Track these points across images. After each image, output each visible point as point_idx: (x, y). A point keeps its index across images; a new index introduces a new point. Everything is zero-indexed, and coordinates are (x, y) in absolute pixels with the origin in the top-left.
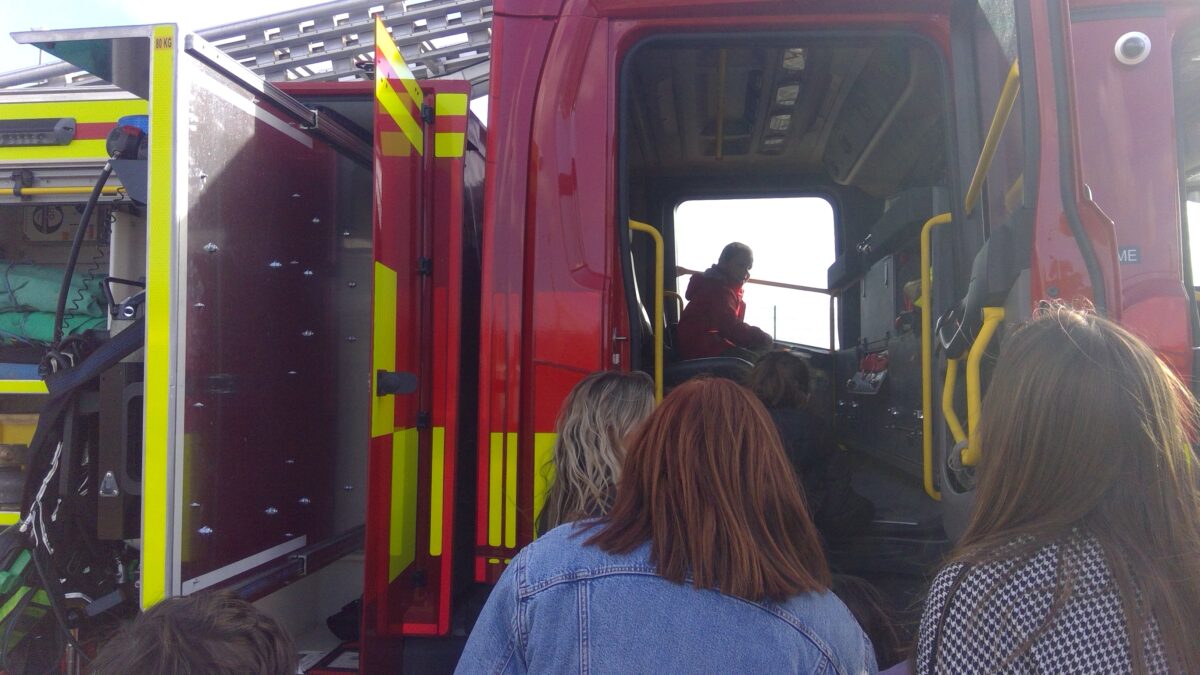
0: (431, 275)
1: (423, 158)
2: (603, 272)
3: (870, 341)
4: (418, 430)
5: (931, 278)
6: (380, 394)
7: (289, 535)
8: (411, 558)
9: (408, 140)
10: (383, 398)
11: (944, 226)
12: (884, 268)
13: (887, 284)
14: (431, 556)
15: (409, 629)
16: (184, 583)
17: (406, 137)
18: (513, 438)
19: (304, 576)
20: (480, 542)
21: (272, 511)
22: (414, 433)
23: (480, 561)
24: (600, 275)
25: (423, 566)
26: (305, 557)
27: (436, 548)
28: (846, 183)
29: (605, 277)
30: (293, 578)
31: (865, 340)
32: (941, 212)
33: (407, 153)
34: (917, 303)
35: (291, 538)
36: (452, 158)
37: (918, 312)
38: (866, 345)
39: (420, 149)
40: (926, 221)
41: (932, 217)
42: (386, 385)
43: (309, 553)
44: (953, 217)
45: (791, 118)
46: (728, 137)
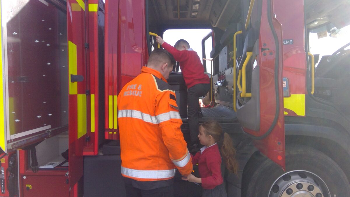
0: (88, 48)
1: (85, 11)
3: (221, 71)
4: (86, 95)
5: (237, 50)
6: (72, 81)
7: (45, 124)
8: (85, 133)
9: (80, 6)
10: (73, 83)
11: (240, 35)
12: (225, 50)
13: (225, 54)
14: (92, 132)
15: (85, 153)
16: (11, 136)
17: (79, 5)
18: (115, 97)
19: (51, 137)
20: (106, 128)
21: (39, 117)
22: (85, 96)
23: (107, 133)
25: (89, 136)
26: (51, 131)
27: (93, 130)
28: (215, 26)
29: (142, 49)
30: (48, 137)
31: (220, 71)
32: (239, 31)
33: (80, 10)
34: (233, 58)
35: (45, 125)
36: (94, 12)
37: (233, 60)
38: (220, 73)
39: (84, 9)
40: (235, 33)
41: (237, 32)
42: (74, 78)
43: (53, 130)
44: (243, 32)
45: (199, 6)
46: (181, 12)
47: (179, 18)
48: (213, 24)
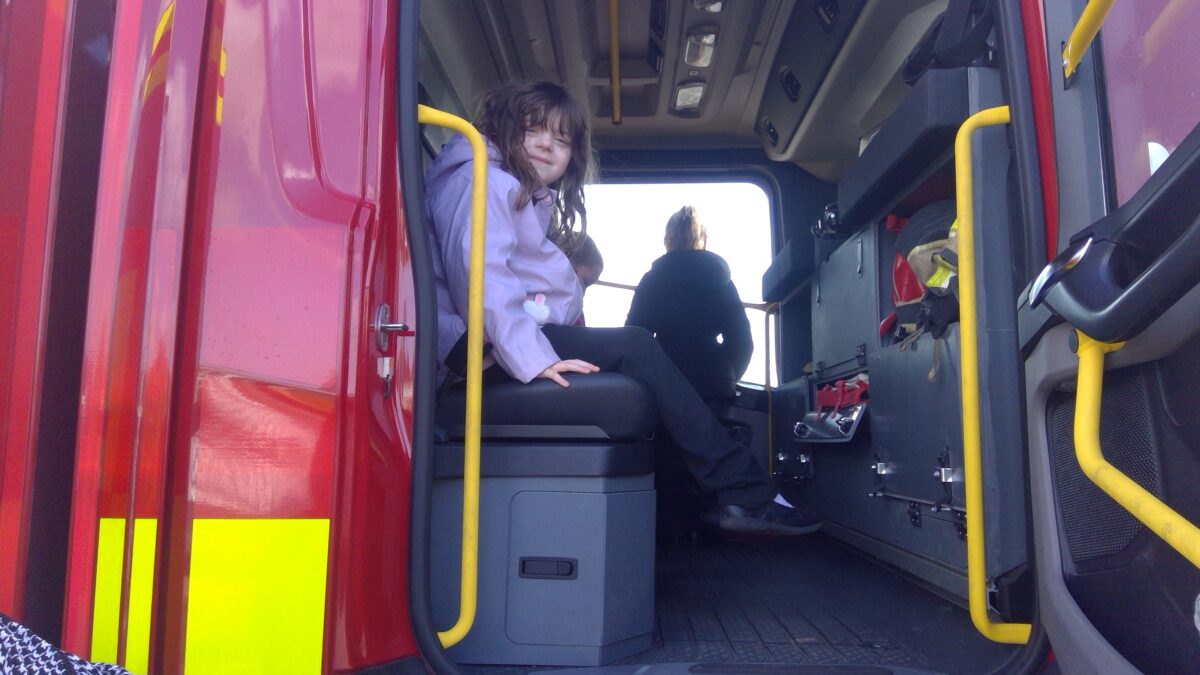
2: (357, 193)
3: (830, 364)
12: (856, 249)
13: (862, 272)
18: (147, 530)
24: (350, 199)
28: (785, 157)
29: (361, 203)
31: (821, 360)
38: (823, 370)
40: (961, 123)
45: (716, 40)
46: (628, 83)
47: (617, 118)
48: (774, 145)
